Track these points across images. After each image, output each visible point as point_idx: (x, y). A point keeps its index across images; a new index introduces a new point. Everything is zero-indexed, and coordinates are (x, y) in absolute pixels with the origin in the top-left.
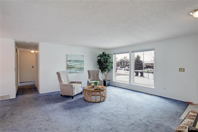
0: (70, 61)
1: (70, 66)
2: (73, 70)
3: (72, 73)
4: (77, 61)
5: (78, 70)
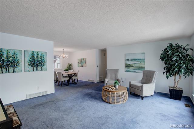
0: (128, 60)
1: (128, 64)
2: (131, 69)
3: (131, 72)
4: (135, 60)
5: (137, 69)
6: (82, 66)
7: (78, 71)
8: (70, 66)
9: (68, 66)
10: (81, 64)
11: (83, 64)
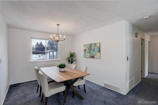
6: (93, 57)
7: (87, 68)
8: (72, 55)
9: (69, 56)
10: (89, 52)
11: (94, 54)
